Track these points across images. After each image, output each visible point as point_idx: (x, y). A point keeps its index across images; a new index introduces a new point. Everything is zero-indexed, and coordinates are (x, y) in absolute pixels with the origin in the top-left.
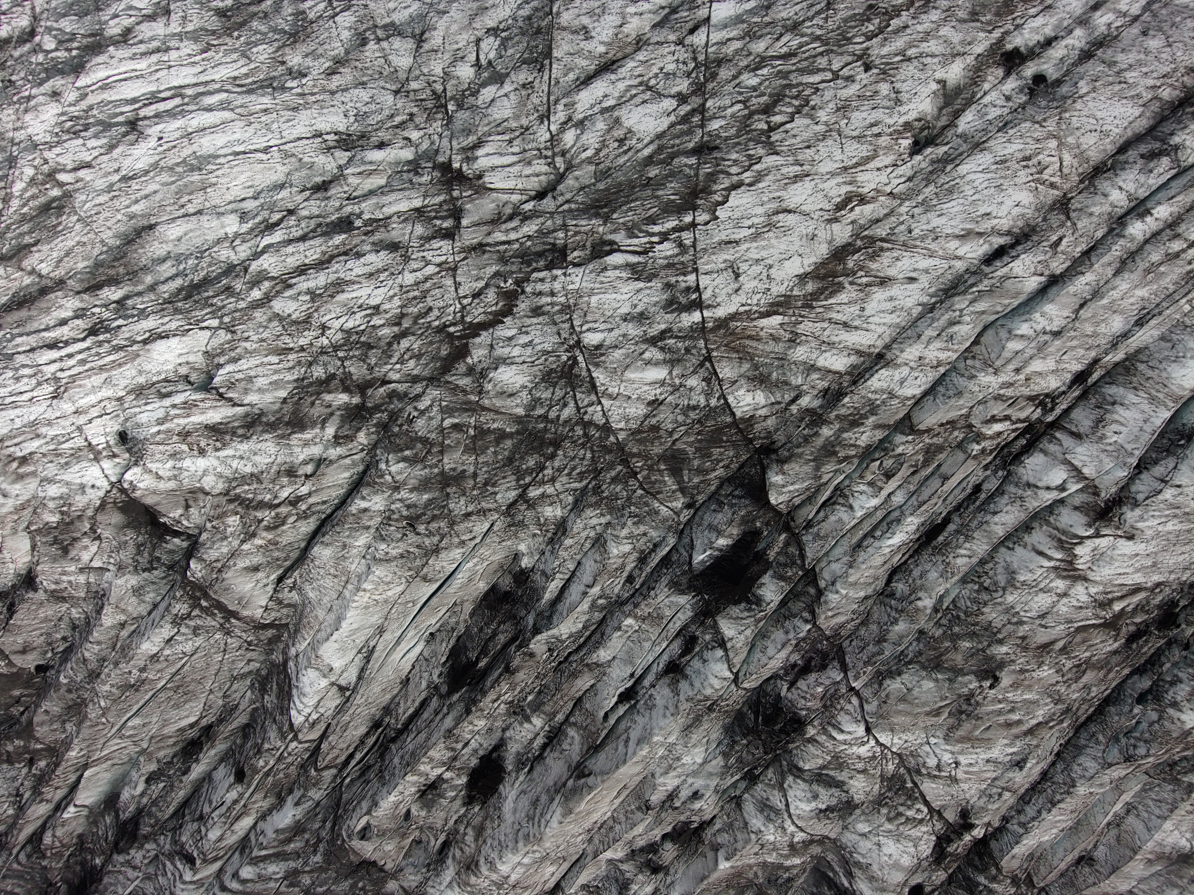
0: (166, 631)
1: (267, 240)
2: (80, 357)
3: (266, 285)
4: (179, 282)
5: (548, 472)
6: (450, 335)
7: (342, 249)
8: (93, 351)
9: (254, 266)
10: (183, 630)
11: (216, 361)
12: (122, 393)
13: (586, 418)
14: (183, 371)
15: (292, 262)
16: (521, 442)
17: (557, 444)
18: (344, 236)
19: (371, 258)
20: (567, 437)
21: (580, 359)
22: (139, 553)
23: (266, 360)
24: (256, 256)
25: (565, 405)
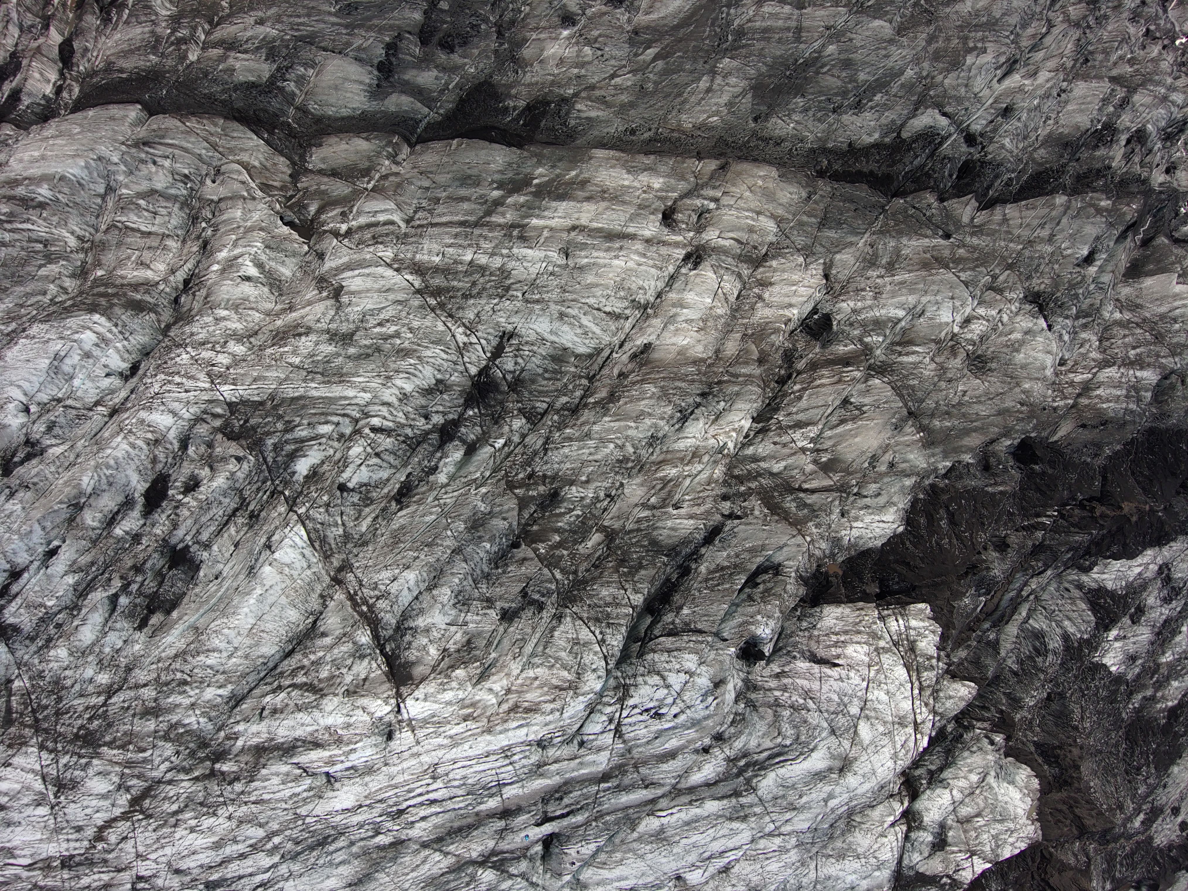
0: (394, 588)
1: (266, 876)
2: (412, 795)
3: (269, 846)
4: (331, 848)
5: (87, 716)
6: (142, 812)
7: (212, 871)
8: (401, 799)
9: (276, 859)
10: (383, 588)
11: (311, 793)
12: (384, 769)
13: (53, 756)
14: (337, 785)
15: (249, 862)
16: (99, 739)
17: (77, 736)
18: (211, 879)
19: (192, 865)
20: (68, 742)
21: (52, 797)
22: (410, 643)
23: (272, 796)
24: (274, 866)
25: (65, 765)
